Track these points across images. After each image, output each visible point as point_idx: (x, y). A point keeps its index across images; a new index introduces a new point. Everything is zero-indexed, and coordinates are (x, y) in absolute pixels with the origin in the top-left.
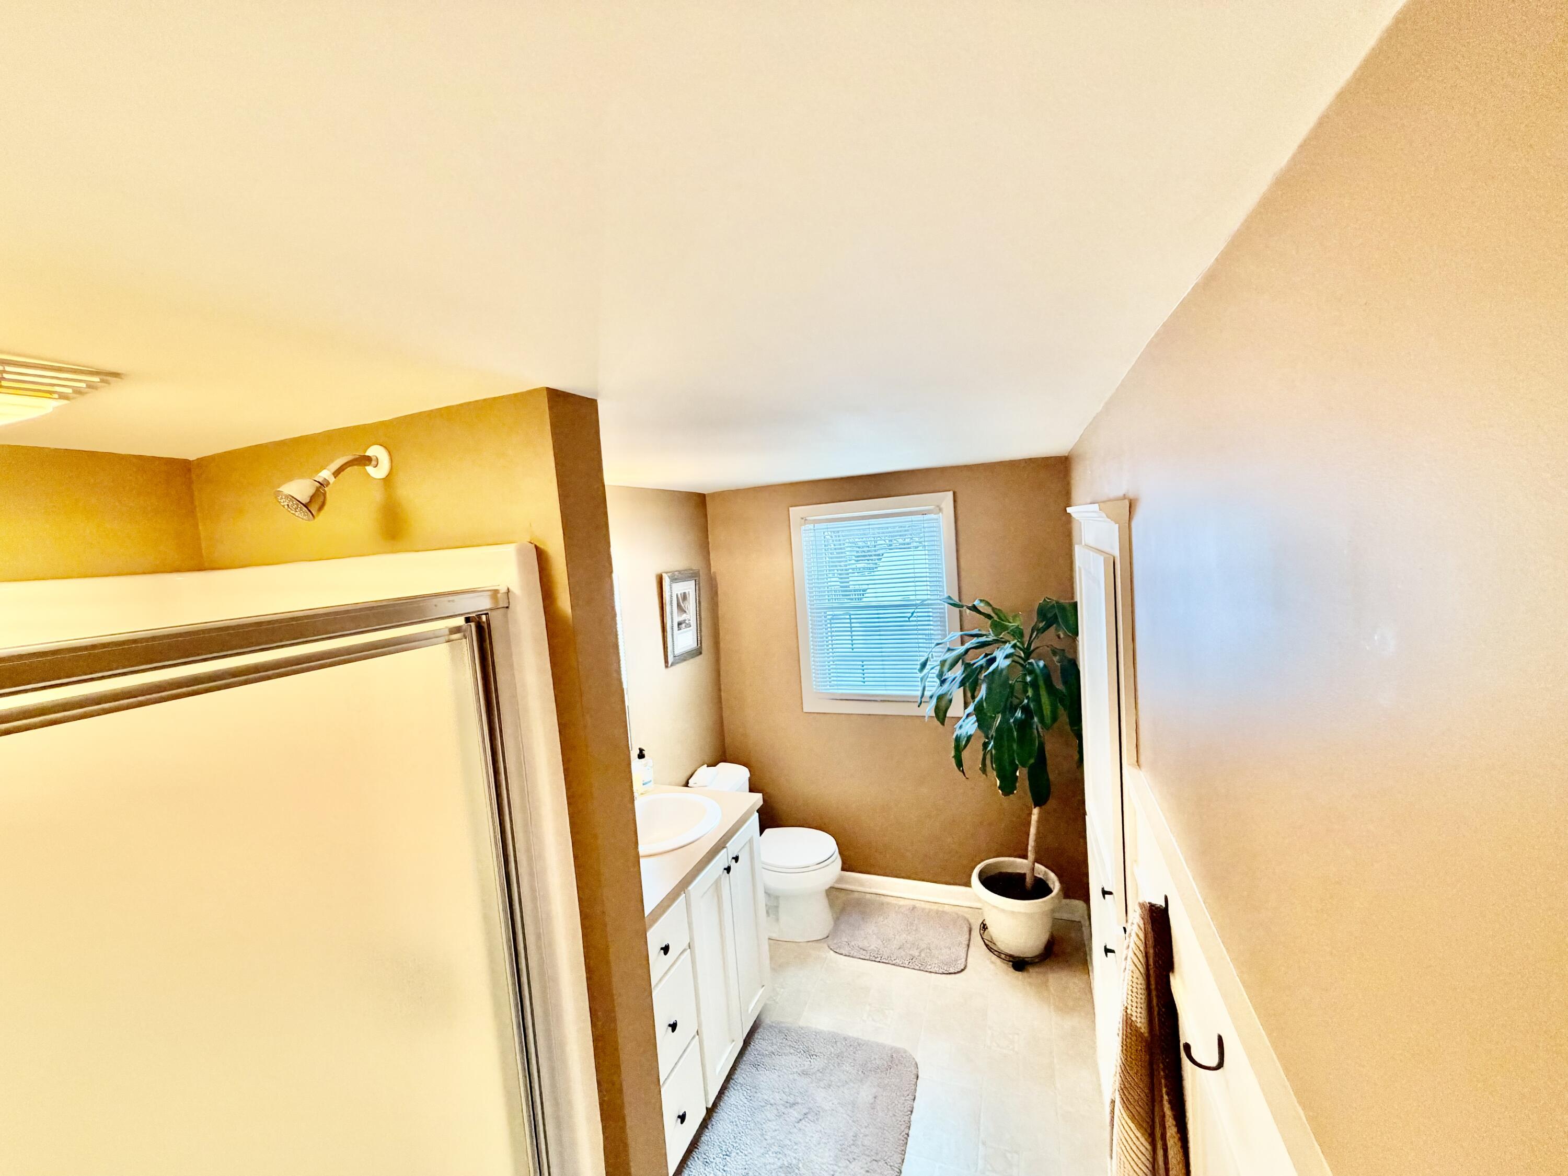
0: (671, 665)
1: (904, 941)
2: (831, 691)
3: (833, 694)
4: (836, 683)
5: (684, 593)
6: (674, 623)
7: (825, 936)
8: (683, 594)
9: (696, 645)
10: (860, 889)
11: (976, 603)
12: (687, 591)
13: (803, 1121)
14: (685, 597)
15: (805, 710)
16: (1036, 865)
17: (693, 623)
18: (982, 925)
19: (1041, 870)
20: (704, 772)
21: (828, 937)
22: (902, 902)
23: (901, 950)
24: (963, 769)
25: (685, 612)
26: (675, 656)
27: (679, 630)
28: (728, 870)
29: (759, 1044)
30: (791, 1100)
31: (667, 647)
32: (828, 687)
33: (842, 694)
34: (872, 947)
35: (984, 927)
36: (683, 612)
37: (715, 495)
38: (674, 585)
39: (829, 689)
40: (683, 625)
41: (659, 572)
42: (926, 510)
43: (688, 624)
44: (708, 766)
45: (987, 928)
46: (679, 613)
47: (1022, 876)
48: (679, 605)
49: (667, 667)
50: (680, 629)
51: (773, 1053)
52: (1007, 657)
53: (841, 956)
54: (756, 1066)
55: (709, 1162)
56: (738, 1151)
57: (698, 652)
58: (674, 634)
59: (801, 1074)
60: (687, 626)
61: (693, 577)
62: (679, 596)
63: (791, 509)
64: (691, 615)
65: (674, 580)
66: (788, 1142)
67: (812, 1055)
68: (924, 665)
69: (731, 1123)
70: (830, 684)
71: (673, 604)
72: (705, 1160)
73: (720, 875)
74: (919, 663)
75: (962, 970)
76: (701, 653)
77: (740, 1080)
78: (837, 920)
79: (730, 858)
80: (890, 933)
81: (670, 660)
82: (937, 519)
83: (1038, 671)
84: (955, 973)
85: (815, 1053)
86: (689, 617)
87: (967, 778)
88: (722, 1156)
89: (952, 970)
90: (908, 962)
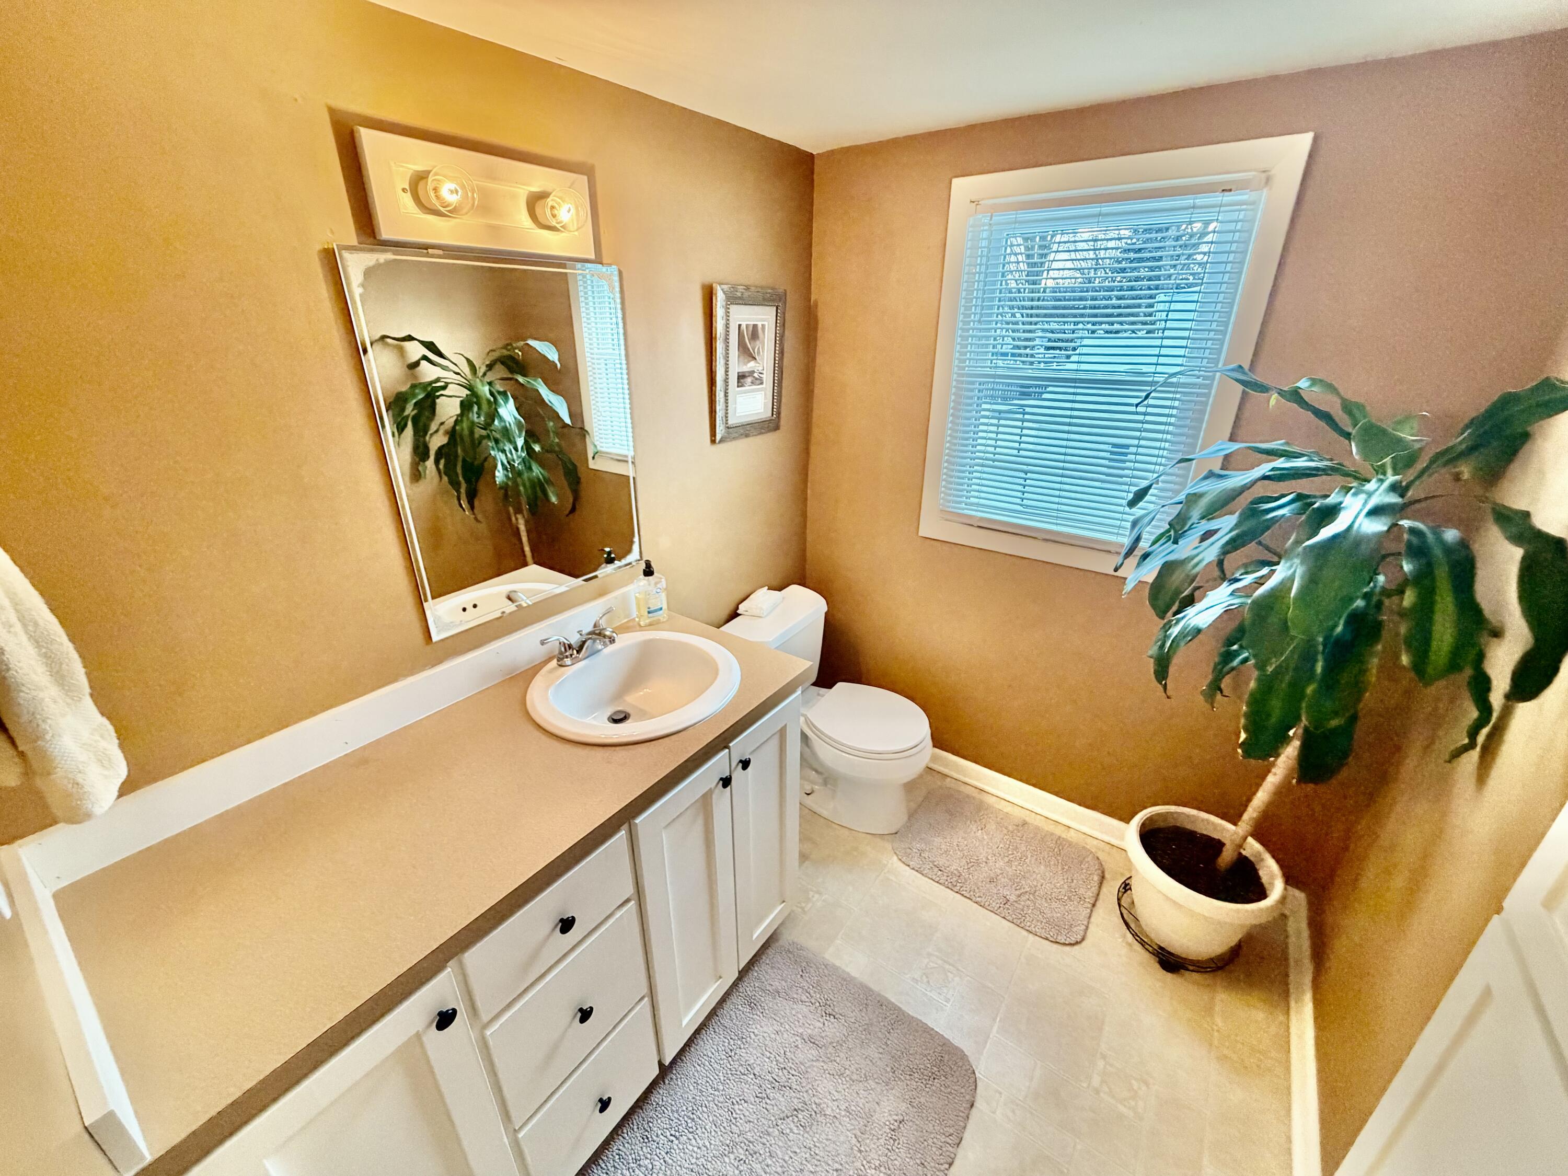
0: (721, 441)
1: (999, 872)
2: (966, 512)
3: (970, 517)
4: (976, 500)
5: (755, 326)
6: (730, 373)
7: (894, 831)
8: (751, 328)
9: (770, 415)
10: (955, 775)
11: (1303, 384)
12: (760, 324)
13: (789, 1120)
14: (755, 333)
15: (920, 534)
16: (1250, 840)
17: (768, 378)
18: (1123, 886)
19: (1253, 847)
20: (764, 598)
21: (896, 833)
22: (1008, 808)
23: (993, 885)
24: (1166, 683)
25: (755, 359)
26: (728, 428)
27: (738, 387)
28: (726, 782)
29: (764, 973)
30: (783, 1077)
31: (715, 412)
32: (963, 506)
33: (982, 519)
34: (952, 868)
35: (1126, 887)
36: (751, 359)
37: (830, 155)
38: (733, 309)
39: (964, 509)
40: (749, 380)
41: (708, 280)
42: (1234, 182)
43: (757, 379)
44: (768, 589)
45: (1130, 889)
46: (741, 359)
47: (1218, 845)
48: (742, 345)
49: (713, 441)
50: (742, 386)
51: (778, 992)
52: (1375, 512)
53: (907, 868)
54: (752, 1004)
55: (650, 1139)
56: (690, 1136)
57: (771, 425)
58: (729, 391)
59: (807, 1040)
60: (758, 382)
61: (773, 300)
62: (744, 327)
63: (955, 181)
64: (765, 363)
65: (733, 299)
66: (759, 1147)
67: (830, 1015)
68: (1140, 495)
69: (695, 1085)
70: (968, 500)
71: (730, 341)
72: (647, 1133)
73: (711, 789)
74: (1134, 489)
75: (1077, 943)
76: (777, 428)
77: (726, 1022)
78: (912, 815)
79: (734, 764)
80: (981, 854)
81: (720, 431)
82: (1253, 203)
83: (1438, 552)
84: (1065, 944)
85: (834, 1013)
86: (760, 368)
87: (1168, 697)
88: (668, 1134)
89: (1061, 939)
90: (998, 905)
